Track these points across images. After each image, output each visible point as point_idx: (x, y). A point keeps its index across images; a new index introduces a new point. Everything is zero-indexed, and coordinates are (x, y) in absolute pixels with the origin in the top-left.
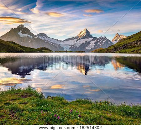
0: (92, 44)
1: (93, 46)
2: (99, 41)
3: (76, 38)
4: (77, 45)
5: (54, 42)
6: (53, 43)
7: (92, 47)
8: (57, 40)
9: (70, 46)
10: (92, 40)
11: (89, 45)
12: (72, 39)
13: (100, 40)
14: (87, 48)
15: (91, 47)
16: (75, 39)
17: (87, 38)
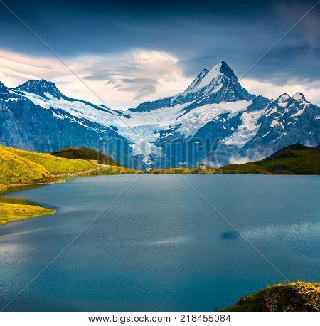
0: (250, 123)
1: (254, 134)
2: (275, 110)
3: (180, 99)
4: (188, 131)
5: (92, 119)
6: (87, 122)
7: (249, 137)
8: (103, 108)
9: (158, 135)
10: (249, 109)
11: (236, 128)
12: (166, 102)
13: (281, 109)
14: (228, 141)
15: (244, 139)
16: (175, 102)
17: (227, 98)
